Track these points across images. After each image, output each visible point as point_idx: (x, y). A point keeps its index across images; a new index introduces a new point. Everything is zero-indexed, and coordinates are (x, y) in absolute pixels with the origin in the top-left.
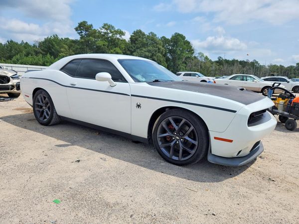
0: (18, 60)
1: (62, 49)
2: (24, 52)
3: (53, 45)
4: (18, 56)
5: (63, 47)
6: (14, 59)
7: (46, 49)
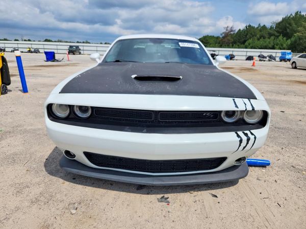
0: (249, 44)
1: (300, 29)
2: (258, 36)
3: (290, 24)
4: (250, 41)
5: (301, 26)
6: (247, 43)
7: (280, 30)
